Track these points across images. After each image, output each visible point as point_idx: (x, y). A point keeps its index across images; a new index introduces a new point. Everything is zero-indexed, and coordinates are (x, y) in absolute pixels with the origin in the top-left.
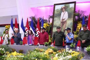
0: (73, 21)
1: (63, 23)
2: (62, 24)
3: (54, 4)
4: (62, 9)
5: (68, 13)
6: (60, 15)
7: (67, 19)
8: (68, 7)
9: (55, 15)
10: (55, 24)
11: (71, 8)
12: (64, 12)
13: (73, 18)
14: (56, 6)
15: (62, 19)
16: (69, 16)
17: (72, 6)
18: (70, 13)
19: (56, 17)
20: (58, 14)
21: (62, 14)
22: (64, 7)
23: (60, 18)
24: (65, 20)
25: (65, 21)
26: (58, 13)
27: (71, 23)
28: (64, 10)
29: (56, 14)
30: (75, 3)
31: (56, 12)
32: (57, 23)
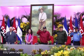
0: (52, 21)
3: (31, 5)
5: (47, 14)
7: (46, 20)
10: (33, 24)
11: (50, 9)
13: (52, 19)
14: (33, 7)
15: (41, 20)
16: (48, 17)
17: (50, 7)
19: (34, 17)
20: (36, 14)
22: (42, 8)
23: (38, 18)
24: (44, 20)
27: (50, 24)
28: (42, 11)
29: (34, 15)
30: (53, 5)
31: (33, 12)
32: (35, 23)
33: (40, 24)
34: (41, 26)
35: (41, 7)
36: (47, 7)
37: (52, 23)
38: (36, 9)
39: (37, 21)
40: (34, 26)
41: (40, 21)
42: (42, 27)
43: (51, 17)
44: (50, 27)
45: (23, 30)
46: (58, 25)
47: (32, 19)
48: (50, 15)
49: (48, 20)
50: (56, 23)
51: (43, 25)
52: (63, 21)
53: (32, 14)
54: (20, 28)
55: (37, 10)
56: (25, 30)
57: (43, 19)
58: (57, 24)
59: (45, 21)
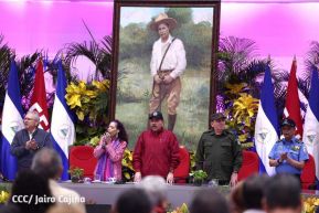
0: (209, 79)
1: (165, 85)
2: (159, 93)
5: (187, 47)
7: (184, 72)
8: (185, 19)
9: (121, 50)
10: (123, 90)
11: (200, 25)
12: (165, 39)
13: (209, 70)
14: (124, 11)
16: (193, 61)
18: (196, 47)
19: (127, 57)
20: (137, 45)
21: (158, 46)
23: (148, 63)
24: (173, 75)
25: (173, 81)
26: (137, 40)
27: (201, 91)
28: (164, 29)
29: (128, 47)
30: (215, 5)
31: (123, 37)
32: (133, 86)
33: (157, 89)
34: (161, 101)
36: (189, 14)
37: (208, 86)
38: (137, 22)
39: (141, 76)
40: (130, 100)
41: (157, 78)
43: (208, 60)
44: (198, 107)
45: (81, 117)
46: (236, 97)
47: (122, 66)
48: (203, 53)
50: (229, 86)
51: (172, 95)
52: (260, 80)
53: (121, 42)
54: (68, 108)
55: (144, 27)
56: (86, 117)
57: (171, 71)
58: (234, 91)
59: (178, 78)
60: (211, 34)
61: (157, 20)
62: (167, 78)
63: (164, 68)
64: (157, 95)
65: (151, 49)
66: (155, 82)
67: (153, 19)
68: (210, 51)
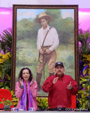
0: (74, 51)
2: (43, 60)
3: (14, 6)
4: (38, 20)
5: (59, 32)
6: (35, 34)
8: (56, 16)
9: (18, 34)
10: (20, 58)
11: (66, 19)
12: (45, 28)
13: (74, 46)
14: (19, 11)
15: (43, 47)
16: (63, 41)
17: (68, 14)
20: (28, 31)
22: (46, 15)
23: (36, 42)
24: (51, 49)
26: (28, 29)
27: (69, 59)
28: (44, 22)
30: (75, 8)
31: (19, 27)
32: (26, 56)
33: (41, 58)
34: (44, 65)
35: (42, 13)
36: (60, 13)
37: (73, 55)
38: (28, 18)
39: (31, 50)
41: (41, 51)
42: (46, 67)
43: (72, 39)
47: (19, 44)
48: (69, 35)
49: (63, 49)
51: (51, 61)
53: (18, 30)
55: (32, 21)
57: (50, 46)
59: (54, 51)
60: (73, 24)
61: (39, 17)
62: (47, 51)
63: (45, 45)
64: (41, 61)
65: (37, 34)
66: (40, 53)
67: (37, 16)
68: (73, 34)
